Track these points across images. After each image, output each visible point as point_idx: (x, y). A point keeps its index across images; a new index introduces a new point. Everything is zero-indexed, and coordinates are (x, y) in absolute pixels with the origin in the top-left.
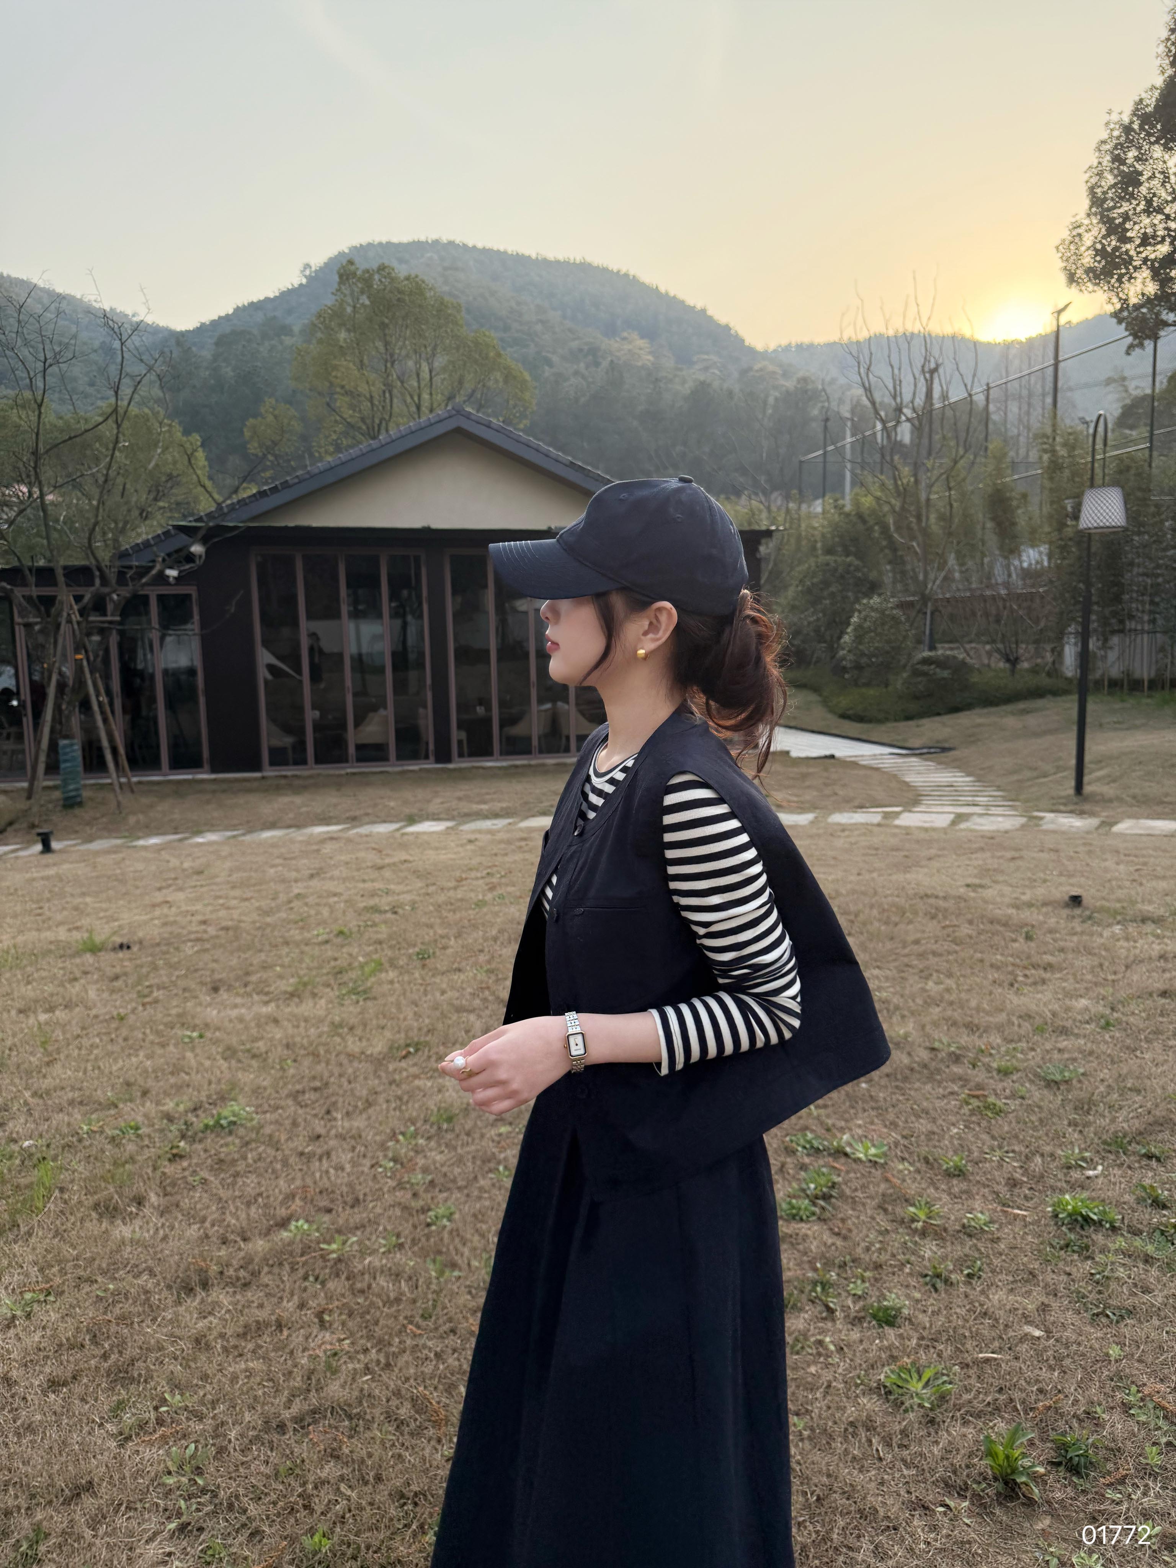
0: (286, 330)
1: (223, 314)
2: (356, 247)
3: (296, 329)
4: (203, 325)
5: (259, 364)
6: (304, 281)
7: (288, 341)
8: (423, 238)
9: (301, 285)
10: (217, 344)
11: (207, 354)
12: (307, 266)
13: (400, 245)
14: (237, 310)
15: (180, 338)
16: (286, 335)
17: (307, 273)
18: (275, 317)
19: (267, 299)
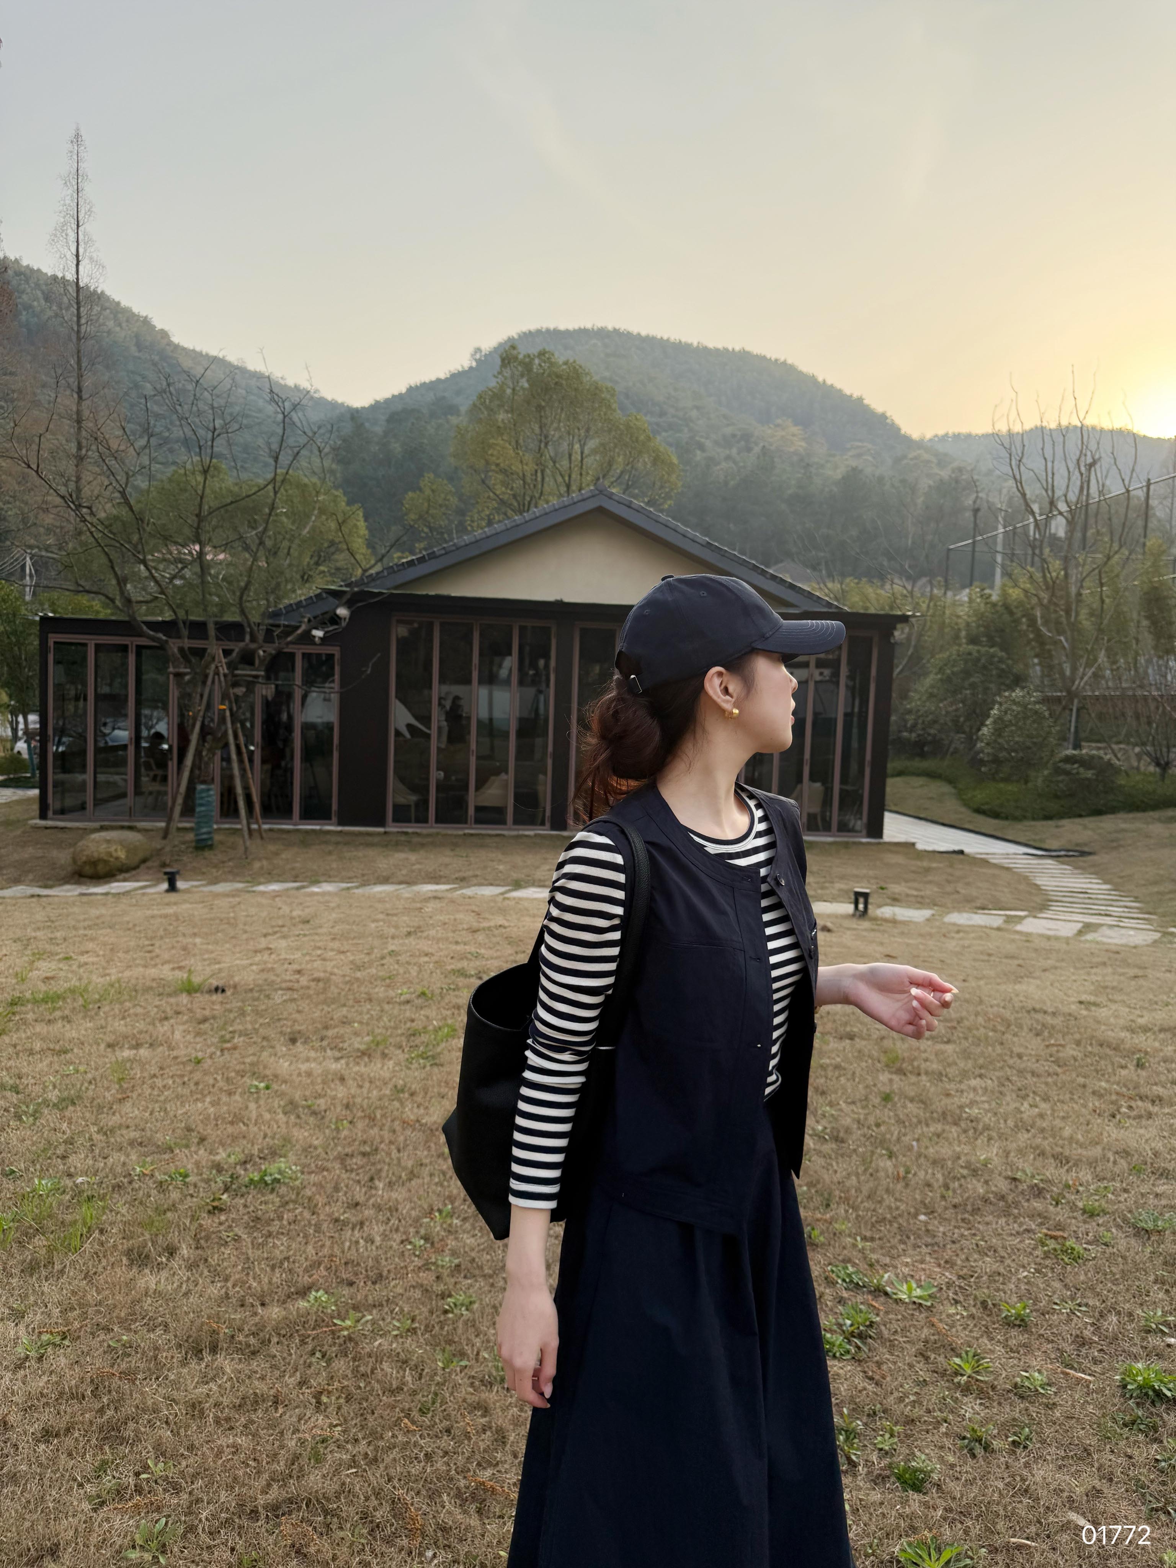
0: (453, 410)
1: (396, 393)
2: (525, 333)
3: (463, 409)
4: (377, 402)
5: (425, 441)
6: (474, 364)
7: (454, 420)
8: (589, 326)
9: (471, 368)
10: (388, 421)
11: (379, 430)
12: (478, 350)
13: (567, 332)
14: (410, 389)
15: (354, 415)
16: (452, 415)
17: (478, 356)
18: (444, 398)
19: (439, 381)
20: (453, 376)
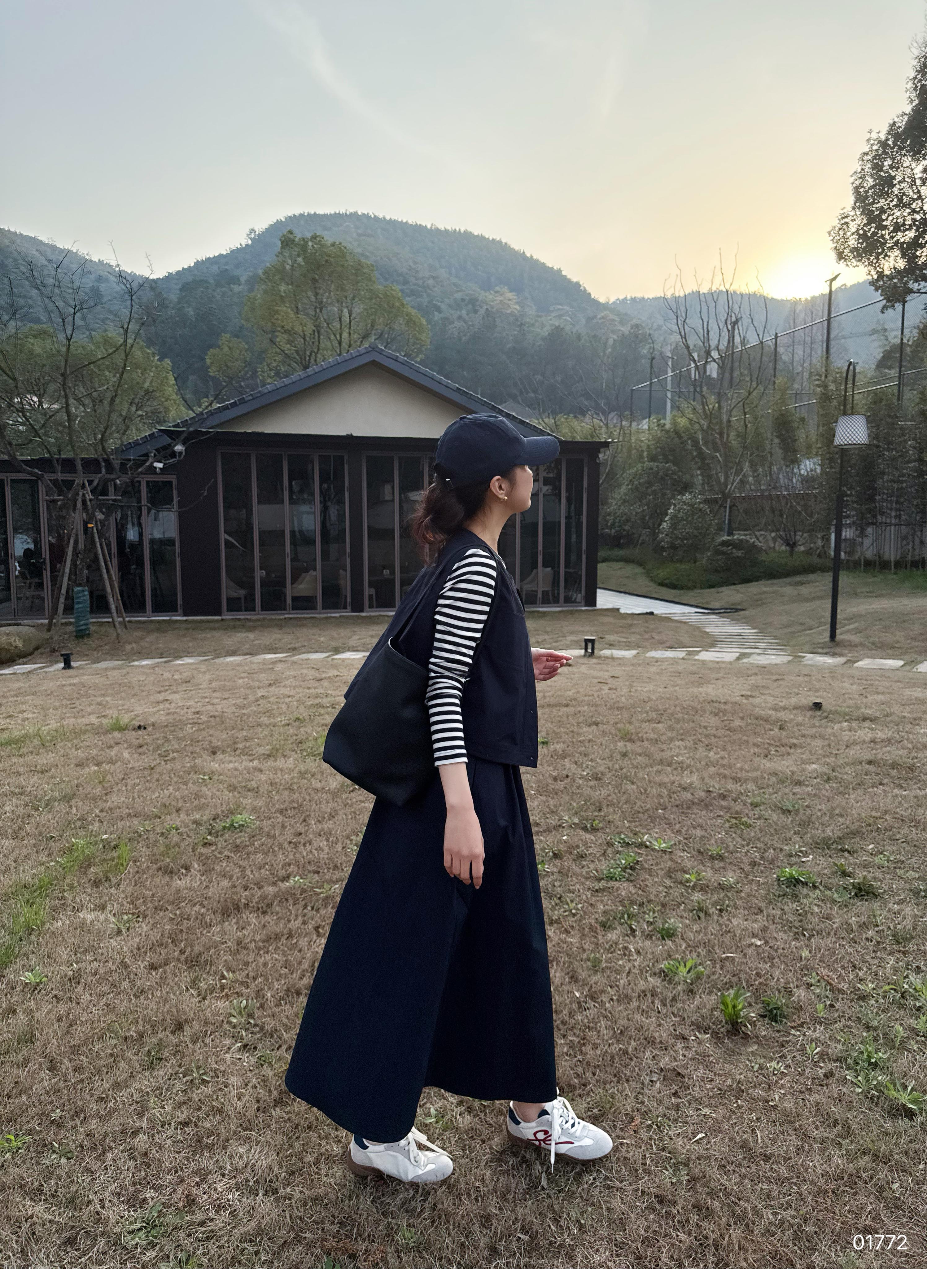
0: (235, 280)
1: (186, 267)
2: (290, 217)
3: (243, 279)
4: (170, 274)
5: (214, 306)
6: (250, 242)
7: (236, 288)
8: (342, 211)
9: (247, 245)
10: (181, 290)
11: (174, 297)
12: (253, 231)
13: (325, 216)
14: (197, 263)
15: (153, 285)
16: (234, 284)
17: (252, 236)
18: (226, 270)
19: (221, 256)
20: (233, 251)
